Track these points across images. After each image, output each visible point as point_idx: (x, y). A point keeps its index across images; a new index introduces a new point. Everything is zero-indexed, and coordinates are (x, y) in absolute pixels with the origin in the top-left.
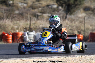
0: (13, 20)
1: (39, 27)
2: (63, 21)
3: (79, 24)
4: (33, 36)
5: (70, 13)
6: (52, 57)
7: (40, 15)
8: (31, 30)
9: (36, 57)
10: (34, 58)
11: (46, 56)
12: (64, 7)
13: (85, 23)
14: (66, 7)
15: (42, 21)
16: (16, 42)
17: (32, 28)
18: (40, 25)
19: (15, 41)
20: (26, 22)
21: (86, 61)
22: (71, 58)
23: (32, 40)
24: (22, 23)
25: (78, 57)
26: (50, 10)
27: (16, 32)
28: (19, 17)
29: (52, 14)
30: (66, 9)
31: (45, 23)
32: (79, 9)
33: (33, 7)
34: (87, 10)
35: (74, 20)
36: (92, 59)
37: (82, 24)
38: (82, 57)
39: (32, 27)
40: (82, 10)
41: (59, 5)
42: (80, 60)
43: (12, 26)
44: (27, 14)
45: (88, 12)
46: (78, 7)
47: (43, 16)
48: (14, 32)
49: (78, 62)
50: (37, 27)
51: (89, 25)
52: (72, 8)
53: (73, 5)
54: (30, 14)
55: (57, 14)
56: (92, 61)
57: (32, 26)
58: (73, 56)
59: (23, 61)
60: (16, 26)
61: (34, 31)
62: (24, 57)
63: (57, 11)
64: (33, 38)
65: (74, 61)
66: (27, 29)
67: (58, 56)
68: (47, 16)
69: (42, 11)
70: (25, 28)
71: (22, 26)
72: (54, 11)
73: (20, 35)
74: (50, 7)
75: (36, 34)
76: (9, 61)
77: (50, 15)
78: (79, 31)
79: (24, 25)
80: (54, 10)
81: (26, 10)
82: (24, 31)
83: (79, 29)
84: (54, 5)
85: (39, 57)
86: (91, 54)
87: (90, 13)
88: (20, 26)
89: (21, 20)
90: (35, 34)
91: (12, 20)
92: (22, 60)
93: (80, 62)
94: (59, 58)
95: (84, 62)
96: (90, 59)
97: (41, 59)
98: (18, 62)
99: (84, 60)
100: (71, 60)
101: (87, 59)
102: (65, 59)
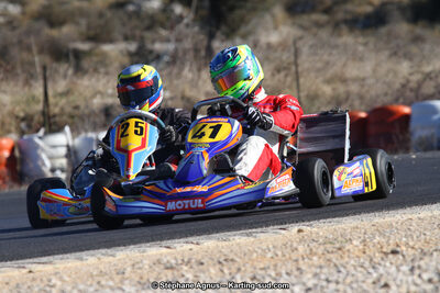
1: (87, 107)
2: (199, 69)
3: (273, 75)
4: (63, 151)
5: (224, 28)
6: (164, 243)
7: (88, 53)
8: (53, 127)
9: (92, 252)
10: (78, 254)
11: (135, 243)
12: (195, 3)
13: (297, 73)
14: (206, 3)
15: (98, 80)
17: (54, 116)
18: (94, 96)
20: (26, 89)
22: (252, 239)
23: (62, 170)
24: (10, 97)
25: (283, 232)
26: (135, 22)
29: (142, 40)
30: (204, 12)
32: (268, 9)
33: (50, 18)
34: (303, 12)
36: (349, 237)
37: (286, 76)
38: (300, 231)
39: (55, 110)
40: (279, 11)
42: (295, 245)
44: (29, 49)
45: (305, 19)
47: (104, 55)
49: (284, 256)
50: (77, 107)
52: (232, 9)
54: (41, 52)
55: (168, 40)
56: (348, 247)
57: (56, 105)
58: (259, 230)
59: (30, 272)
61: (67, 129)
62: (35, 257)
63: (163, 26)
64: (63, 162)
65: (269, 255)
66: (34, 123)
67: (192, 235)
68: (121, 52)
69: (92, 33)
70: (23, 119)
71: (9, 108)
72: (149, 28)
73: (6, 154)
74: (131, 8)
75: (77, 142)
77: (133, 47)
79: (18, 103)
80: (153, 22)
81: (17, 32)
82: (22, 133)
85: (103, 251)
86: (339, 216)
87: (319, 25)
90: (71, 143)
92: (24, 271)
93: (294, 258)
94: (197, 244)
95: (312, 253)
96: (340, 239)
97: (113, 256)
98: (7, 284)
99: (313, 245)
100: (251, 252)
101: (327, 241)
102: (224, 250)
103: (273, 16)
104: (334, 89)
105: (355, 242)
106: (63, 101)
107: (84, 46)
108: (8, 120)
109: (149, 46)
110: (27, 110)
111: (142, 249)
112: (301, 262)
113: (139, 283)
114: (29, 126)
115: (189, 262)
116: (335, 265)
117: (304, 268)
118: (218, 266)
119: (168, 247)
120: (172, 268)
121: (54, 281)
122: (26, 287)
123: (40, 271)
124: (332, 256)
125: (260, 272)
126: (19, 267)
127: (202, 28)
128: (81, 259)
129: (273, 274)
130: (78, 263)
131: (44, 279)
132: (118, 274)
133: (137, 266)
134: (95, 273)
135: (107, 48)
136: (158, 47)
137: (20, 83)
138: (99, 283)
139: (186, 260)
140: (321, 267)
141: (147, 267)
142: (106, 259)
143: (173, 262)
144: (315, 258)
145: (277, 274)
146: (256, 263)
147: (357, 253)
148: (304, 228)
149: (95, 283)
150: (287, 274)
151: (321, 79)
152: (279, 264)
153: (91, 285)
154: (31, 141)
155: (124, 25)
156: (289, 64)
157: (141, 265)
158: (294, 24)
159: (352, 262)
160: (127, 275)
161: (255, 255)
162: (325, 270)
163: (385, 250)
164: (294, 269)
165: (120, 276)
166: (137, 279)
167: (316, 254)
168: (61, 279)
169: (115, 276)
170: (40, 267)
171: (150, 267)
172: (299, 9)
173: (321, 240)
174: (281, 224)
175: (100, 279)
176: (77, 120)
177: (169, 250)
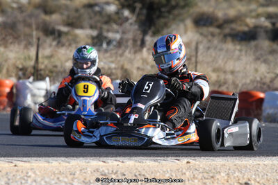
1: (62, 67)
2: (135, 52)
4: (43, 93)
5: (153, 29)
6: (102, 159)
7: (67, 34)
8: (39, 76)
9: (55, 158)
10: (47, 158)
11: (83, 157)
12: (137, 10)
13: (196, 62)
14: (145, 11)
17: (41, 70)
18: (67, 61)
20: (25, 51)
21: (201, 175)
22: (157, 163)
24: (15, 54)
25: (177, 161)
26: (98, 18)
28: (6, 35)
29: (101, 28)
30: (143, 18)
32: (183, 21)
33: (46, 8)
34: (204, 25)
36: (219, 170)
38: (188, 162)
39: (41, 66)
40: (189, 23)
41: (123, 6)
42: (184, 171)
44: (29, 26)
45: (205, 30)
46: (179, 15)
47: (76, 36)
49: (176, 177)
50: (56, 66)
51: (210, 69)
52: (159, 17)
53: (164, 6)
54: (37, 29)
55: (117, 32)
56: (218, 176)
57: (43, 63)
58: (162, 158)
59: (15, 166)
61: (47, 79)
62: (19, 157)
63: (115, 22)
64: (42, 100)
65: (167, 175)
66: (28, 73)
67: (120, 156)
68: (87, 36)
69: (70, 21)
70: (21, 70)
71: (11, 62)
72: (107, 23)
73: (7, 90)
74: (97, 9)
75: (53, 88)
77: (95, 33)
79: (19, 59)
80: (109, 19)
81: (24, 14)
82: (19, 78)
84: (108, 3)
85: (63, 159)
86: (213, 156)
87: (213, 35)
88: (6, 61)
89: (11, 43)
90: (49, 88)
92: (12, 165)
94: (123, 162)
95: (194, 177)
96: (213, 171)
97: (69, 162)
99: (195, 172)
100: (156, 172)
101: (205, 171)
102: (139, 168)
103: (185, 26)
104: (218, 76)
105: (223, 174)
106: (46, 62)
107: (64, 29)
108: (11, 69)
109: (105, 34)
110: (24, 64)
111: (87, 161)
112: (187, 182)
113: (84, 182)
114: (24, 74)
115: (116, 173)
119: (104, 162)
120: (105, 175)
121: (30, 174)
122: (12, 175)
123: (22, 166)
124: (207, 181)
126: (9, 162)
127: (139, 26)
128: (49, 162)
130: (47, 164)
131: (24, 172)
132: (71, 174)
133: (83, 171)
134: (56, 172)
135: (78, 32)
136: (110, 35)
137: (22, 46)
138: (58, 178)
139: (114, 171)
141: (89, 172)
142: (64, 164)
143: (106, 171)
144: (196, 181)
147: (223, 181)
148: (190, 161)
149: (55, 179)
153: (53, 179)
154: (24, 84)
155: (91, 18)
156: (191, 56)
157: (86, 171)
158: (197, 32)
160: (76, 176)
163: (240, 182)
165: (72, 176)
166: (83, 179)
167: (197, 178)
168: (35, 173)
169: (68, 175)
170: (21, 164)
171: (91, 173)
172: (202, 23)
173: (201, 170)
174: (177, 156)
175: (59, 176)
176: (54, 74)
177: (104, 164)
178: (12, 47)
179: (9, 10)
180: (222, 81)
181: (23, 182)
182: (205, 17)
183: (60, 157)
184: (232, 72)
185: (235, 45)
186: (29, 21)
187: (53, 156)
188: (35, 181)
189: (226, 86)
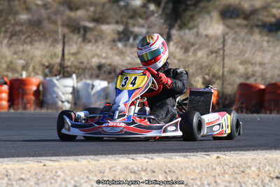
0: (15, 42)
1: (88, 63)
3: (208, 55)
4: (70, 90)
5: (179, 22)
6: (131, 156)
7: (92, 30)
8: (64, 72)
9: (84, 157)
10: (76, 157)
11: (112, 155)
12: (163, 4)
13: (224, 56)
14: (170, 5)
15: (97, 47)
16: (20, 106)
17: (67, 67)
18: (93, 57)
19: (17, 104)
20: (51, 48)
21: (231, 170)
22: (186, 159)
23: (68, 102)
24: (41, 52)
25: (207, 157)
26: (123, 12)
27: (20, 77)
28: (32, 33)
29: (127, 24)
30: (168, 11)
31: (106, 53)
32: (209, 13)
33: (70, 4)
34: (231, 17)
35: (193, 45)
36: (249, 164)
37: (217, 57)
38: (218, 157)
39: (68, 63)
40: (215, 15)
42: (214, 166)
43: (9, 59)
44: (55, 22)
45: (231, 22)
46: (205, 7)
47: (102, 32)
48: (16, 76)
49: (207, 172)
50: (82, 63)
52: (185, 10)
54: (63, 25)
55: (143, 26)
56: (248, 171)
57: (69, 60)
58: (192, 154)
59: (44, 165)
60: (21, 59)
61: (74, 76)
62: (48, 156)
63: (141, 17)
64: (70, 97)
65: (198, 171)
66: (54, 71)
67: (149, 152)
68: (113, 30)
69: (97, 16)
70: (47, 67)
71: (39, 59)
72: (132, 17)
73: (34, 88)
74: (122, 3)
75: (79, 85)
76: (4, 165)
77: (121, 28)
78: (207, 77)
79: (45, 56)
80: (135, 14)
81: (49, 11)
82: (45, 76)
83: (207, 71)
85: (92, 157)
86: (243, 150)
87: (239, 25)
88: (32, 59)
89: (36, 41)
90: (75, 85)
91: (10, 42)
92: (41, 164)
93: (213, 174)
94: (152, 159)
95: (225, 173)
96: (243, 165)
97: (98, 161)
98: (30, 171)
99: (226, 167)
100: (186, 168)
101: (235, 166)
102: (168, 165)
104: (246, 69)
105: (253, 169)
106: (72, 58)
107: (90, 25)
108: (37, 67)
109: (131, 29)
110: (51, 61)
111: (116, 158)
112: (217, 178)
114: (51, 72)
115: (146, 170)
116: (239, 182)
117: (219, 181)
118: (165, 175)
119: (133, 159)
120: (135, 173)
121: (59, 174)
122: (41, 175)
123: (51, 166)
124: (236, 176)
125: (191, 181)
126: (38, 162)
127: (166, 21)
128: (78, 161)
129: (199, 183)
130: (75, 163)
131: (54, 171)
132: (100, 173)
133: (112, 169)
134: (85, 171)
135: (104, 27)
136: (136, 30)
137: (48, 45)
138: (88, 177)
139: (144, 168)
140: (230, 182)
141: (119, 170)
142: (93, 162)
143: (136, 169)
144: (227, 176)
145: (201, 184)
146: (188, 175)
147: (254, 176)
148: (220, 156)
149: (85, 177)
150: (208, 184)
151: (238, 61)
152: (204, 177)
153: (83, 178)
154: (51, 81)
155: (116, 14)
156: (219, 49)
157: (115, 169)
158: (224, 24)
159: (250, 181)
160: (106, 174)
161: (188, 170)
162: (232, 185)
163: (272, 176)
164: (213, 182)
165: (101, 174)
166: (112, 177)
167: (227, 173)
168: (64, 172)
169: (98, 174)
170: (51, 163)
171: (121, 170)
172: (228, 15)
173: (231, 165)
174: (206, 151)
175: (89, 175)
176: (81, 71)
177: (134, 161)
178: (37, 45)
179: (34, 7)
180: (251, 73)
181: (53, 181)
182: (231, 9)
183: (89, 155)
184: (261, 64)
185: (262, 36)
186: (54, 17)
187: (82, 155)
188: (65, 180)
189: (254, 78)
